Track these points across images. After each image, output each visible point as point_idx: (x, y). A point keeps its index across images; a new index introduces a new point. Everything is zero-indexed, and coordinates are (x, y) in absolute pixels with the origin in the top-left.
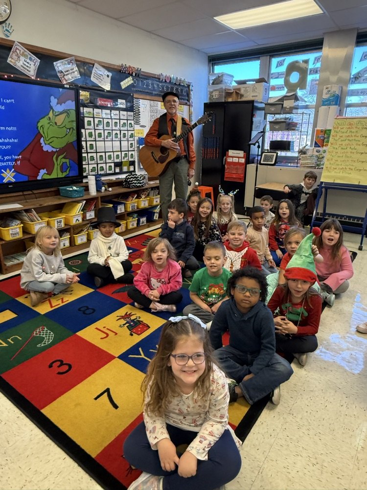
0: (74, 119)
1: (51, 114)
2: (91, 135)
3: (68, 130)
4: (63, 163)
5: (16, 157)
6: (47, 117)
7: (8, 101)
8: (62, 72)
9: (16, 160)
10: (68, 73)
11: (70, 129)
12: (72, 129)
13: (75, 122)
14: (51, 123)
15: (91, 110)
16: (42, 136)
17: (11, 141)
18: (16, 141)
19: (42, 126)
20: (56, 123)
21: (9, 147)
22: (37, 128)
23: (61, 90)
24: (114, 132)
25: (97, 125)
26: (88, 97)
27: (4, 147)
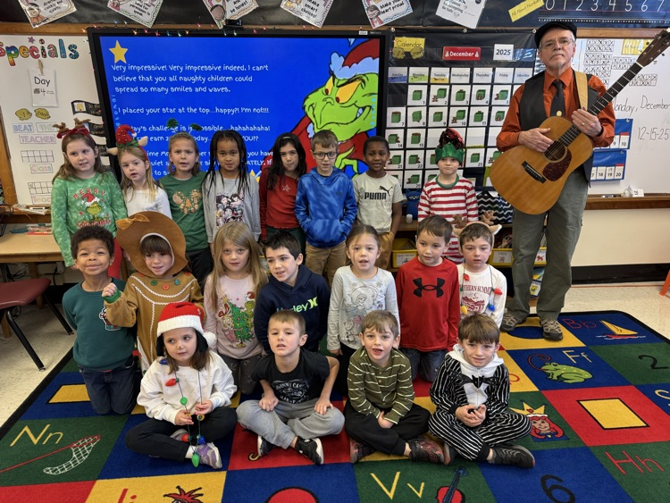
0: (376, 90)
1: (329, 84)
2: (417, 116)
3: (361, 111)
4: (346, 166)
5: (266, 154)
6: (323, 89)
7: (258, 69)
8: (376, 8)
9: (265, 158)
10: (387, 8)
11: (364, 108)
12: (368, 109)
13: (376, 96)
14: (328, 100)
15: (425, 70)
16: (311, 122)
17: (259, 129)
18: (267, 129)
19: (312, 105)
20: (338, 100)
21: (255, 138)
22: (304, 108)
23: (352, 40)
24: (474, 111)
25: (435, 99)
26: (423, 46)
27: (249, 138)
